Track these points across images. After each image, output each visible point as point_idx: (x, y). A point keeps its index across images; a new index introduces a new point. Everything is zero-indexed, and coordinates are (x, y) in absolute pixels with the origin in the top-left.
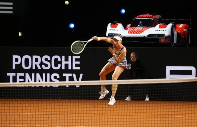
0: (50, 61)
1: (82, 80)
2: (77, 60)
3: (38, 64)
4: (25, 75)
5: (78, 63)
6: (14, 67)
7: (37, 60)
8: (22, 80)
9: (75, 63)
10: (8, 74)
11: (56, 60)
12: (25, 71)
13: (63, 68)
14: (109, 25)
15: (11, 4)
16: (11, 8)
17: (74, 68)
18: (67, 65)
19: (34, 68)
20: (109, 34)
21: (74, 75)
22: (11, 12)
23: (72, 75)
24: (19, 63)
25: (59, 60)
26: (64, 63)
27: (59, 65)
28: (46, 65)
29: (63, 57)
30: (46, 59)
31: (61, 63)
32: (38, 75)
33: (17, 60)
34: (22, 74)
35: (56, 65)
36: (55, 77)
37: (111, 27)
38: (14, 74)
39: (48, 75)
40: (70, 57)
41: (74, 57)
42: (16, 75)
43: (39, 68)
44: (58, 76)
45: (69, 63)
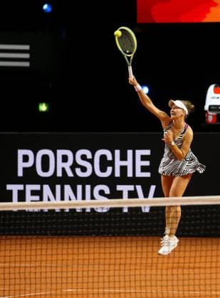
0: (91, 161)
1: (155, 196)
2: (144, 158)
3: (67, 166)
4: (42, 188)
5: (147, 163)
6: (20, 174)
7: (65, 159)
8: (37, 198)
9: (139, 163)
10: (9, 187)
11: (103, 158)
12: (42, 181)
13: (117, 174)
14: (212, 88)
15: (27, 47)
16: (27, 56)
17: (139, 174)
18: (124, 169)
19: (59, 174)
20: (210, 106)
21: (139, 188)
22: (27, 64)
23: (135, 188)
24: (29, 164)
25: (110, 158)
26: (118, 163)
27: (110, 169)
28: (84, 169)
29: (117, 152)
30: (84, 157)
31: (112, 163)
32: (68, 188)
33: (26, 159)
34: (37, 187)
35: (103, 169)
36: (102, 193)
37: (216, 92)
38: (21, 187)
39: (88, 187)
40: (130, 152)
41: (139, 153)
42: (25, 187)
43: (70, 174)
44: (107, 191)
45: (129, 163)
